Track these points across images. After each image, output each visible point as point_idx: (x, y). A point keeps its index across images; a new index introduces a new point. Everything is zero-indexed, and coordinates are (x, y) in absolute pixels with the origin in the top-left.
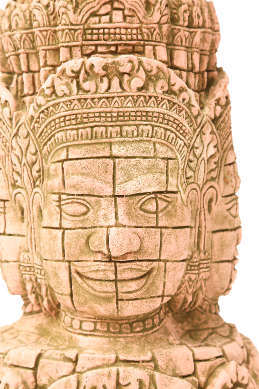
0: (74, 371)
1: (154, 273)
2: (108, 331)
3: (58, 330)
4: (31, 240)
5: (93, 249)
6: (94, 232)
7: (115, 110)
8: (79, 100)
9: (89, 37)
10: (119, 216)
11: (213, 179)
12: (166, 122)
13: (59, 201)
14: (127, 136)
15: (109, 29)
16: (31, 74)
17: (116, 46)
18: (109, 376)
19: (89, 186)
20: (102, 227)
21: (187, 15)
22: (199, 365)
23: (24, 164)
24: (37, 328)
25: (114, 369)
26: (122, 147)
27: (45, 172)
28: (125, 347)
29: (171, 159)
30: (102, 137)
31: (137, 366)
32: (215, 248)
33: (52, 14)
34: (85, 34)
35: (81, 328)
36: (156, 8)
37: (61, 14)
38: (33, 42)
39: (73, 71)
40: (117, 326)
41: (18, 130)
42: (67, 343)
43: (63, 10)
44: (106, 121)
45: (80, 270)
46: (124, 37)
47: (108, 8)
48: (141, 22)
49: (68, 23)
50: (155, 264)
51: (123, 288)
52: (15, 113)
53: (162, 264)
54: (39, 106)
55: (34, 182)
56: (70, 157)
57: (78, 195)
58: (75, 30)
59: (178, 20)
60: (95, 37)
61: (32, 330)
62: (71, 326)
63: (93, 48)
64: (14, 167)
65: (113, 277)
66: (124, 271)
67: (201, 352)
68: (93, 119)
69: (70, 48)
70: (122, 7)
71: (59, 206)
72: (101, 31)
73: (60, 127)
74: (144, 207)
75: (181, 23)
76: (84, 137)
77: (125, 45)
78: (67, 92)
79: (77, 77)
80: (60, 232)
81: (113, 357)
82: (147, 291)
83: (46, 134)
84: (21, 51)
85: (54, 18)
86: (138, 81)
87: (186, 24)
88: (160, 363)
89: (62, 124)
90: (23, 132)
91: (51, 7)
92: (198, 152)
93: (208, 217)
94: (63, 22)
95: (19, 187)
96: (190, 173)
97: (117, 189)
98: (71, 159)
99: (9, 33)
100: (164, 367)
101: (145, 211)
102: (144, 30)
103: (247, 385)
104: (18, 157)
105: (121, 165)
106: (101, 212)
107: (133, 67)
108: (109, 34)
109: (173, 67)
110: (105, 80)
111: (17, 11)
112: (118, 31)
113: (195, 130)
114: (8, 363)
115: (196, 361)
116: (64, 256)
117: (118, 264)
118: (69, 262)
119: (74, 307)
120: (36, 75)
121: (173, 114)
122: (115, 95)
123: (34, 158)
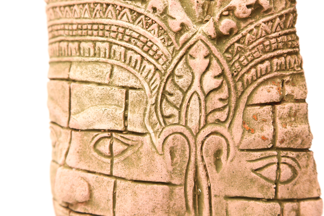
7: (75, 21)
10: (69, 154)
19: (52, 113)
26: (79, 69)
30: (65, 55)
44: (69, 35)
74: (98, 147)
76: (55, 54)
96: (169, 111)
97: (71, 120)
101: (99, 153)
106: (60, 147)
122: (75, 2)
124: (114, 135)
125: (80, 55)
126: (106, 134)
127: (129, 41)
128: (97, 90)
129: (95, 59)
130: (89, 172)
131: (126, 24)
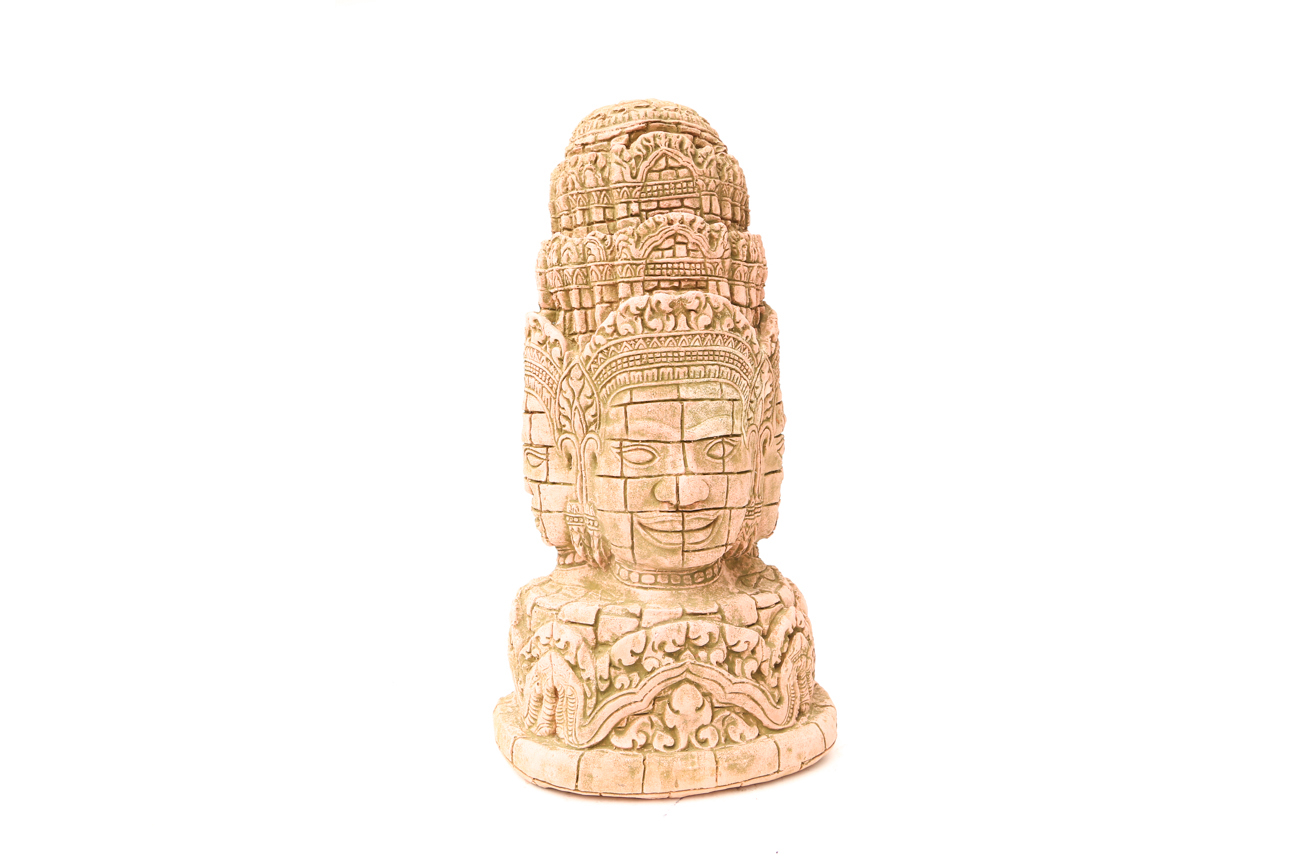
0: (639, 627)
1: (719, 522)
2: (669, 583)
3: (610, 584)
4: (582, 488)
5: (660, 499)
6: (661, 481)
7: (683, 349)
8: (644, 339)
9: (652, 272)
10: (688, 463)
11: (768, 419)
12: (731, 361)
13: (620, 448)
14: (694, 377)
15: (673, 263)
16: (583, 311)
17: (679, 281)
18: (679, 631)
19: (656, 432)
20: (670, 475)
21: (745, 250)
22: (762, 613)
23: (576, 408)
24: (581, 581)
25: (683, 624)
26: (690, 389)
27: (603, 416)
28: (689, 600)
29: (735, 400)
30: (669, 379)
31: (705, 619)
32: (767, 491)
33: (609, 248)
34: (647, 268)
35: (640, 581)
36: (720, 242)
37: (620, 249)
38: (587, 277)
39: (637, 309)
40: (679, 577)
41: (570, 371)
42: (624, 597)
43: (623, 244)
44: (673, 361)
45: (643, 521)
46: (688, 272)
47: (672, 241)
48: (704, 257)
49: (629, 257)
50: (721, 512)
51: (691, 538)
52: (567, 353)
53: (728, 511)
54: (598, 346)
55: (587, 428)
56: (634, 401)
57: (643, 441)
58: (637, 265)
59: (737, 255)
60: (658, 272)
61: (577, 583)
62: (629, 579)
63: (656, 284)
64: (562, 411)
65: (680, 528)
66: (692, 520)
67: (763, 599)
68: (659, 360)
69: (631, 283)
70: (686, 241)
71: (620, 453)
72: (664, 266)
73: (623, 368)
74: (712, 452)
75: (741, 257)
76: (650, 379)
77: (689, 280)
78: (632, 331)
79: (641, 315)
80: (621, 482)
81: (680, 610)
82: (713, 541)
83: (605, 376)
84: (573, 286)
85: (612, 252)
86: (705, 319)
87: (745, 259)
88: (727, 614)
89: (626, 365)
90: (576, 373)
91: (609, 240)
92: (758, 391)
93: (763, 459)
94: (624, 256)
95: (566, 432)
96: (751, 415)
97: (685, 434)
98: (635, 403)
99: (559, 268)
100: (731, 618)
101: (712, 457)
102: (708, 265)
103: (803, 629)
104: (568, 400)
105: (689, 409)
106: (669, 460)
107: (700, 303)
108: (673, 269)
109: (735, 303)
110: (672, 317)
111: (568, 245)
112: (681, 266)
113: (756, 369)
114: (564, 620)
115: (758, 609)
116: (626, 506)
117: (686, 514)
118: (631, 513)
119: (635, 560)
120: (589, 312)
121: (737, 352)
122: (683, 333)
123: (590, 401)
124: (725, 439)
125: (689, 377)
126: (720, 440)
127: (733, 364)
128: (712, 405)
129: (706, 379)
130: (704, 474)
131: (731, 350)
